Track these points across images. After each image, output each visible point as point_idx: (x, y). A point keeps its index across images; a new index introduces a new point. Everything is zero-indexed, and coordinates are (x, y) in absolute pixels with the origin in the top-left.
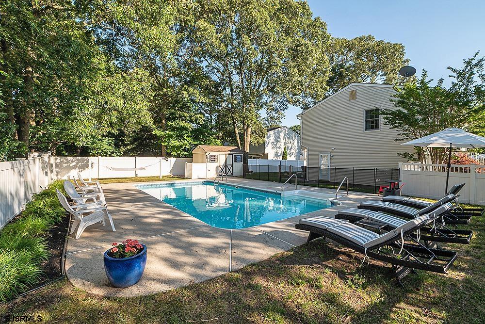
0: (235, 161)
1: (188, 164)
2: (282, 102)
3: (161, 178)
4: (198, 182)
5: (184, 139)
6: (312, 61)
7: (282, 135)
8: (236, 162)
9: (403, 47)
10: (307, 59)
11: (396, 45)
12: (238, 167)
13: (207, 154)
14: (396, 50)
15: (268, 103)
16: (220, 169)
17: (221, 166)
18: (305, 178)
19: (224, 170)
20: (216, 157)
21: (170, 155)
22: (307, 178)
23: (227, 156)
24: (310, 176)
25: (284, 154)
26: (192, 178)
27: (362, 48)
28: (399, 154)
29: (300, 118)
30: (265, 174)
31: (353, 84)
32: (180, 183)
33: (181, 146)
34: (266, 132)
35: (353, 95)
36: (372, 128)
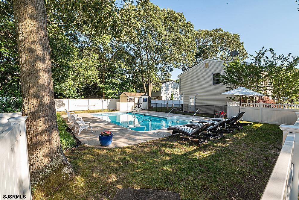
0: (144, 101)
1: (117, 103)
2: (170, 67)
3: (103, 110)
4: (123, 113)
5: (115, 89)
6: (185, 46)
7: (170, 86)
9: (239, 36)
10: (182, 45)
11: (235, 34)
12: (145, 104)
13: (128, 97)
14: (235, 37)
15: (162, 68)
17: (136, 104)
18: (182, 110)
19: (137, 106)
20: (133, 99)
21: (107, 98)
22: (183, 110)
23: (139, 98)
24: (185, 110)
25: (171, 97)
26: (120, 111)
27: (216, 36)
28: (228, 98)
29: (179, 77)
30: (160, 108)
31: (207, 59)
32: (113, 113)
33: (113, 93)
34: (161, 84)
35: (207, 65)
36: (217, 83)
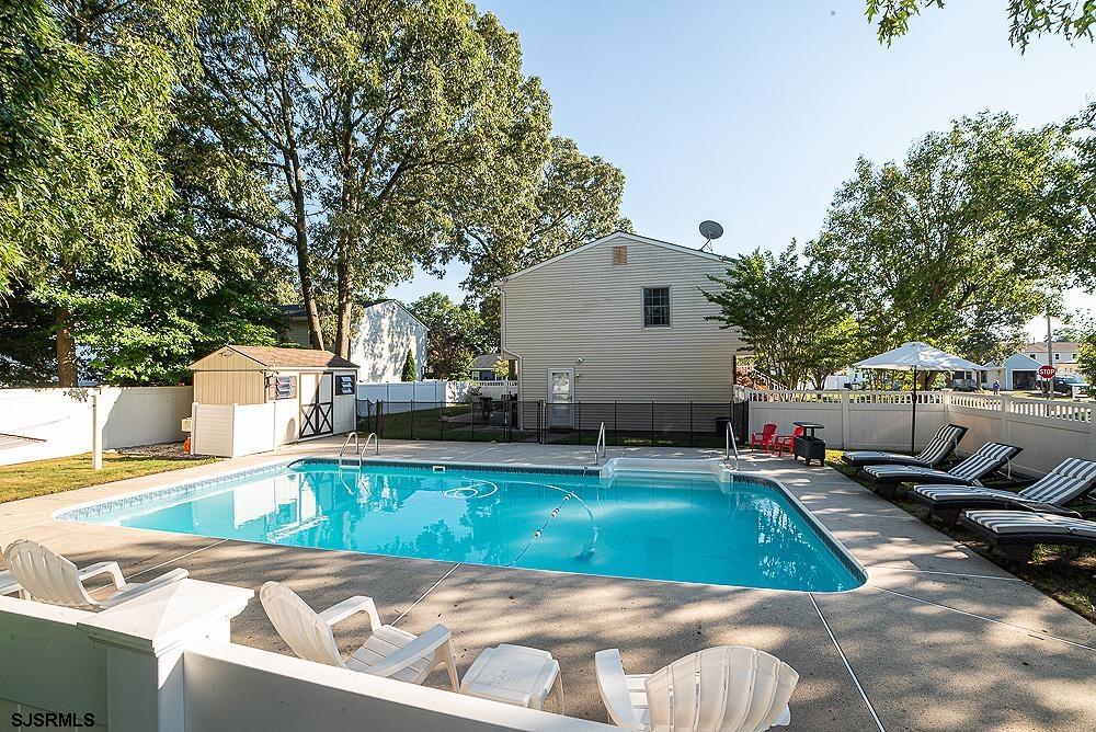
0: (339, 392)
1: (204, 410)
4: (274, 467)
8: (341, 393)
12: (346, 405)
13: (269, 374)
16: (303, 417)
17: (306, 409)
19: (313, 420)
20: (292, 383)
23: (320, 376)
26: (235, 456)
35: (620, 256)
36: (656, 321)
